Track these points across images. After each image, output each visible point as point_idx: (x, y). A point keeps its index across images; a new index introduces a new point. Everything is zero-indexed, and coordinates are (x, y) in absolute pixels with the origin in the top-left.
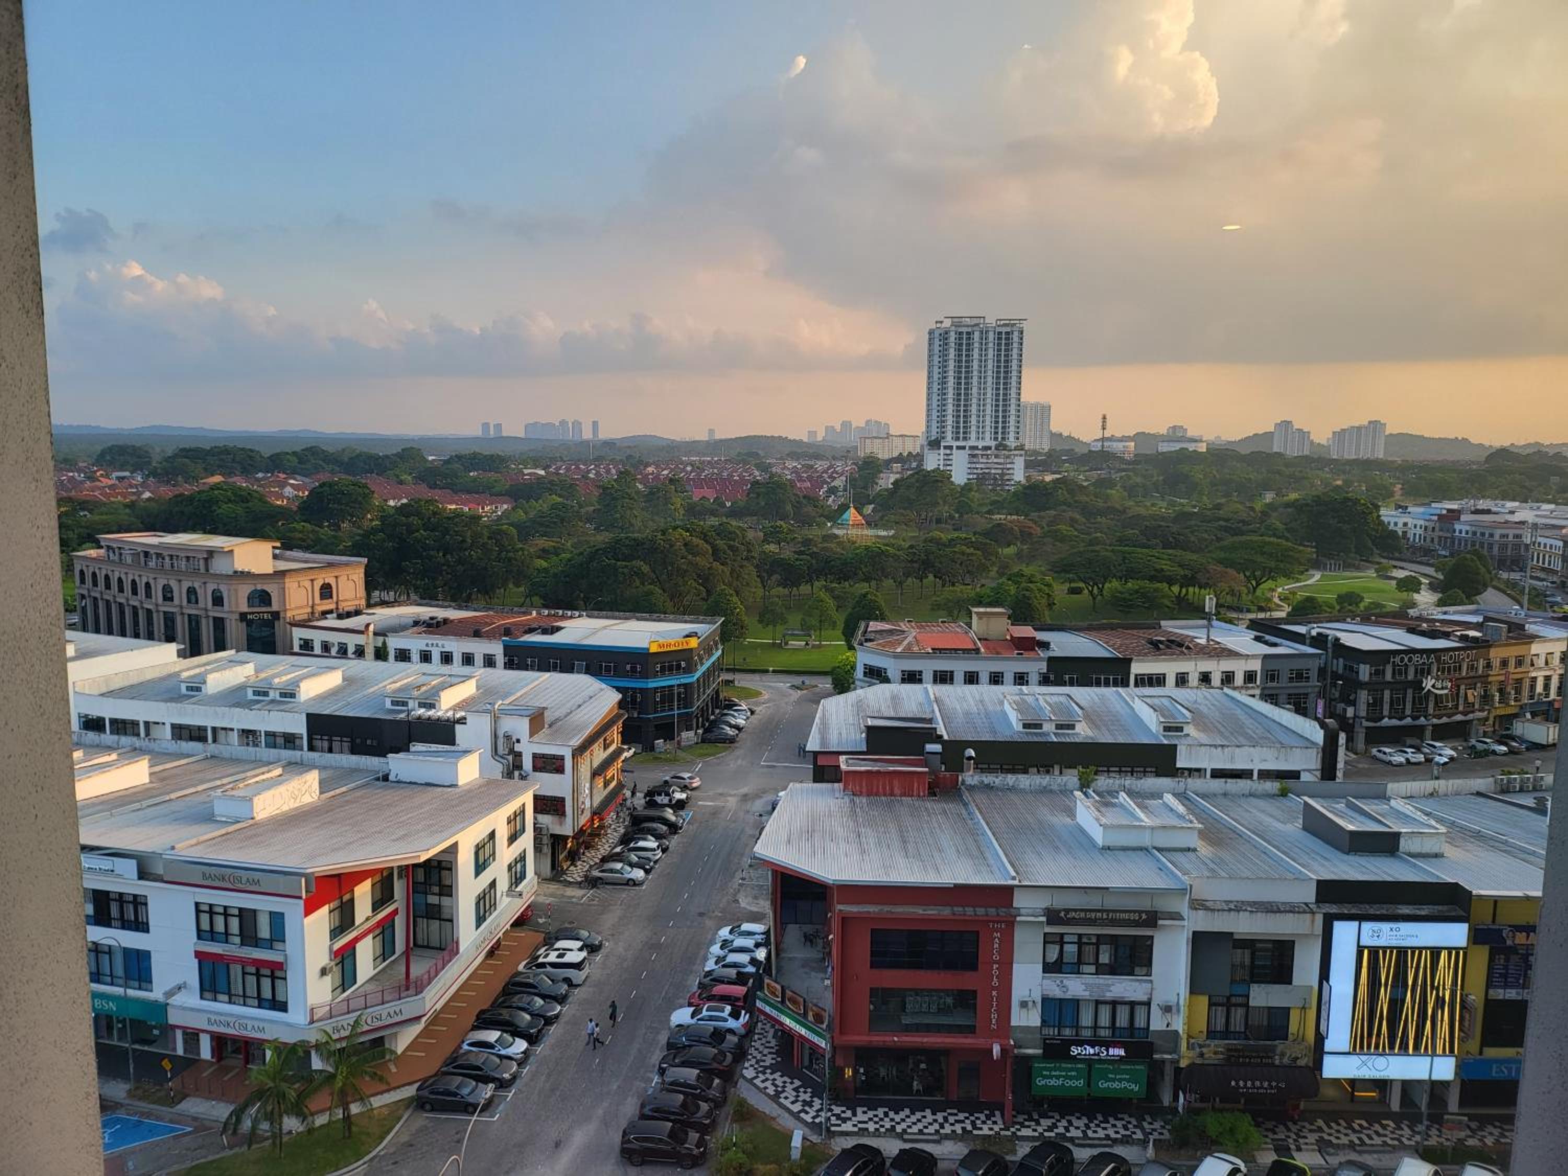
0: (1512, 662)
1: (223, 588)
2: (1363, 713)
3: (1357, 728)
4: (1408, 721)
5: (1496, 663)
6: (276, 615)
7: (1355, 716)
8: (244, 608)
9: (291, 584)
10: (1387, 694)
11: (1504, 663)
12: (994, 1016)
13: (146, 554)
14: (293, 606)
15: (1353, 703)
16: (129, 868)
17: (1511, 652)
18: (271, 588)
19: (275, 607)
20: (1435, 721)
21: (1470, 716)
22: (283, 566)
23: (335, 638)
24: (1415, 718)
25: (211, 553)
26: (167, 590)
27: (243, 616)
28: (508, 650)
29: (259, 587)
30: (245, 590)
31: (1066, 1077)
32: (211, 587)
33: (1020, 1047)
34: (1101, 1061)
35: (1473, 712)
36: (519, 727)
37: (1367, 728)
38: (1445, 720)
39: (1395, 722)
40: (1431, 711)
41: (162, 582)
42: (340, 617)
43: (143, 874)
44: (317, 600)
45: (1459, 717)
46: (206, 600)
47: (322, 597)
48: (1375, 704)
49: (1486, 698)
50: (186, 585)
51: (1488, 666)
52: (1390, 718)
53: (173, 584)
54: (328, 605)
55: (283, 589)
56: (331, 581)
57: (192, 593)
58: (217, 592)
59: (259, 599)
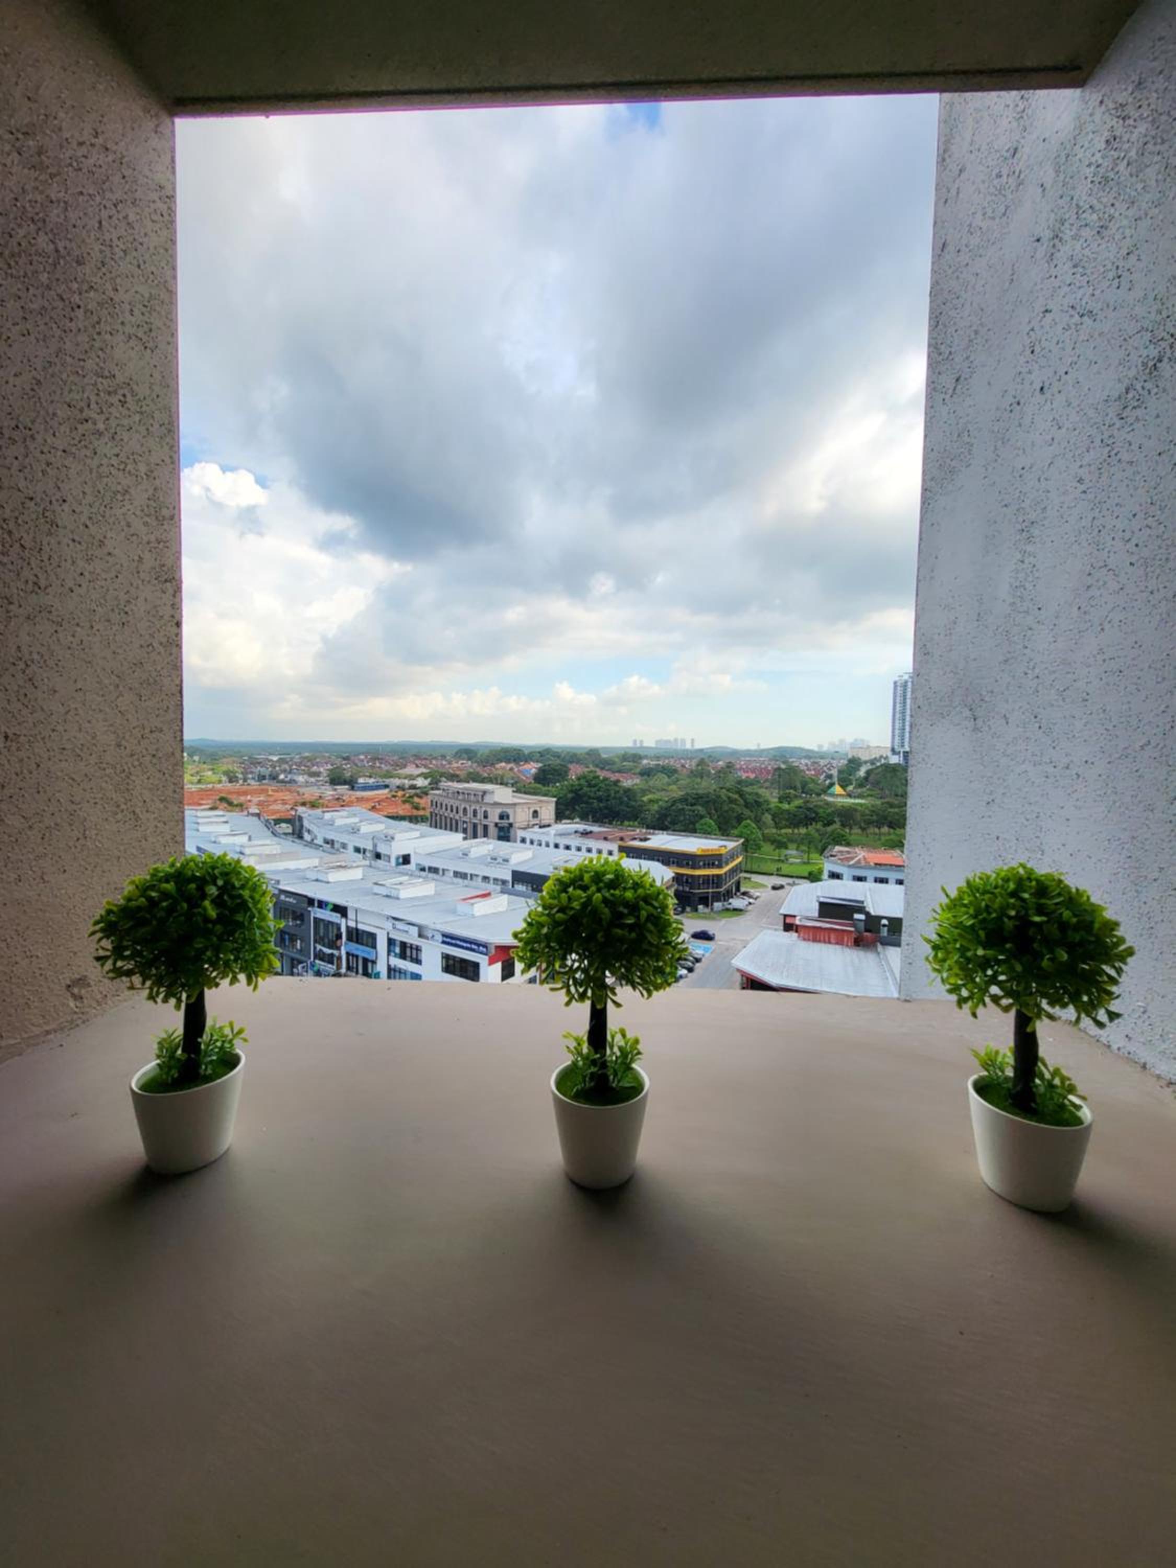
1: (489, 810)
6: (511, 825)
8: (497, 820)
9: (519, 810)
13: (458, 793)
14: (519, 820)
18: (510, 811)
19: (511, 820)
22: (516, 801)
23: (536, 837)
25: (485, 793)
26: (465, 810)
27: (496, 825)
28: (621, 847)
29: (504, 810)
30: (498, 811)
32: (483, 809)
41: (463, 806)
42: (540, 827)
44: (531, 819)
46: (480, 815)
47: (534, 817)
50: (473, 808)
53: (468, 807)
54: (536, 821)
55: (515, 812)
56: (538, 809)
57: (475, 812)
58: (486, 812)
59: (504, 816)
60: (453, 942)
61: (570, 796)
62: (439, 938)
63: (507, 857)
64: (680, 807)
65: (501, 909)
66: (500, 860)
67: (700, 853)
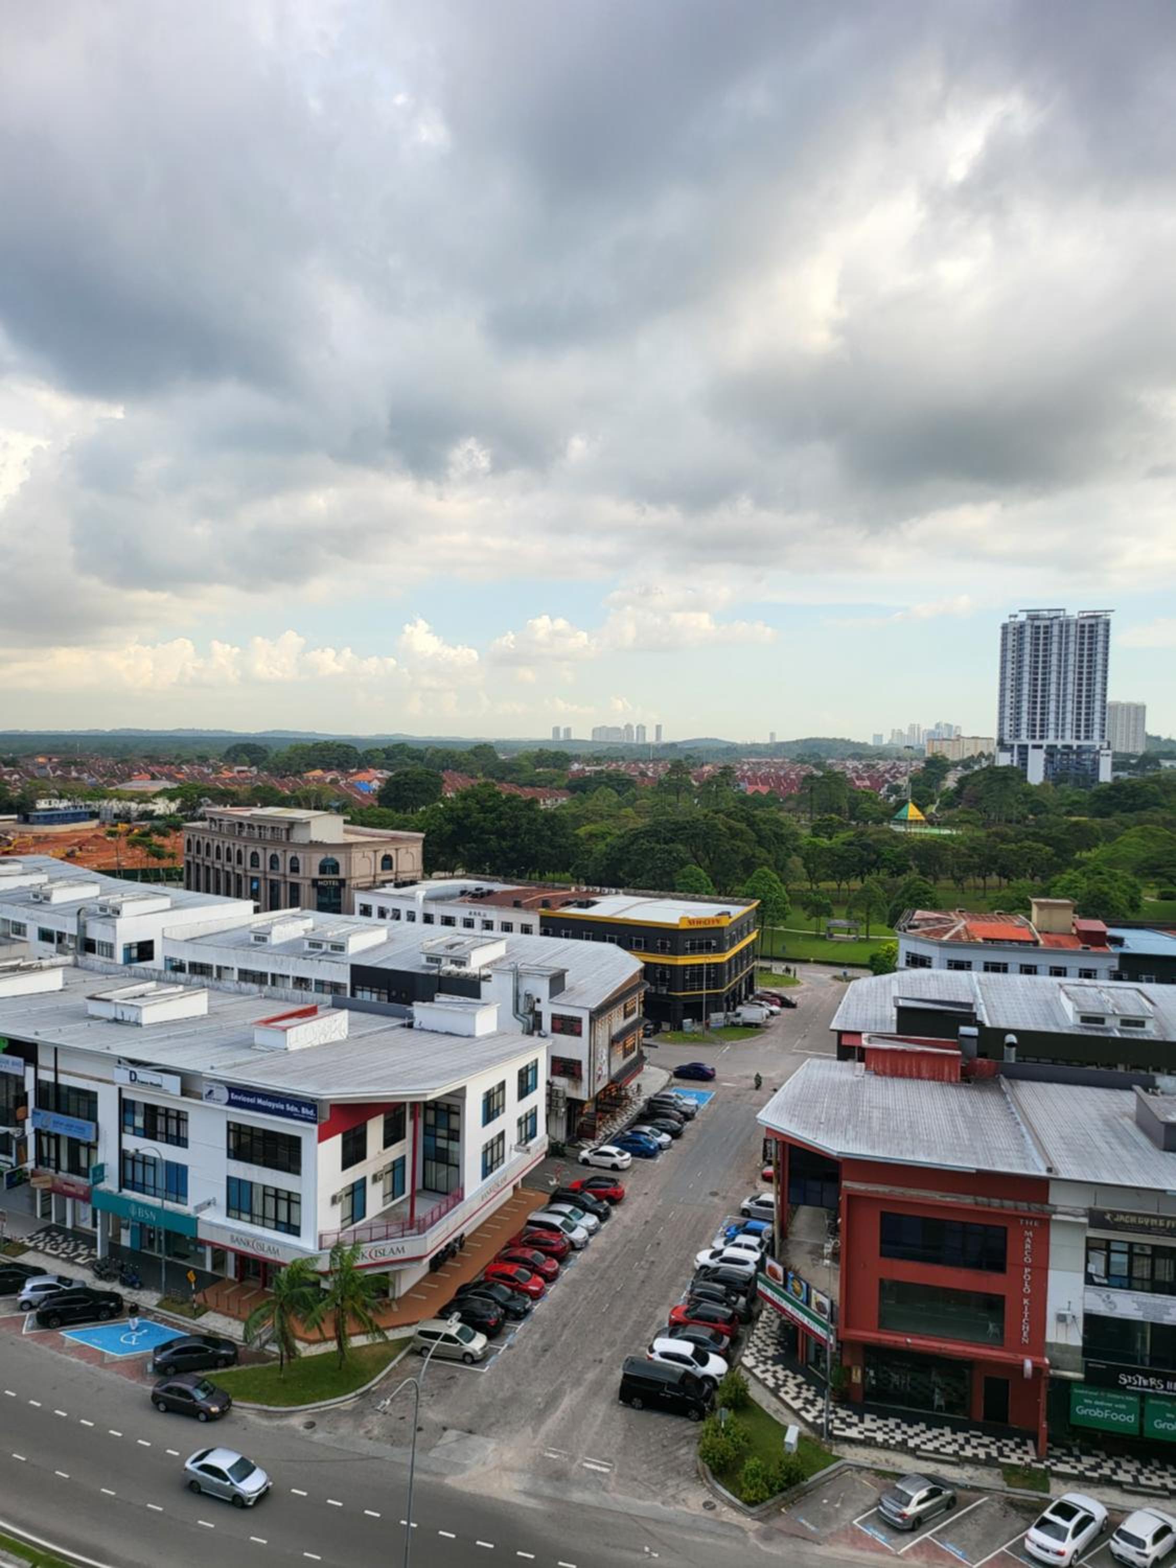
1: (300, 856)
6: (342, 882)
8: (316, 874)
9: (356, 855)
12: (1026, 1328)
13: (241, 825)
14: (357, 874)
16: (173, 1084)
18: (340, 858)
19: (342, 875)
22: (352, 839)
23: (389, 905)
25: (292, 824)
26: (254, 857)
27: (315, 882)
28: (544, 921)
29: (329, 856)
30: (318, 858)
31: (1114, 1410)
32: (290, 855)
33: (1057, 1368)
34: (1157, 1396)
36: (541, 988)
41: (251, 850)
42: (397, 886)
43: (185, 1092)
44: (379, 871)
46: (284, 866)
47: (383, 868)
50: (270, 852)
53: (260, 851)
54: (388, 875)
55: (349, 859)
56: (392, 853)
57: (274, 860)
58: (294, 860)
59: (330, 867)
60: (251, 1100)
61: (449, 828)
63: (339, 941)
64: (646, 845)
65: (339, 1038)
66: (326, 948)
67: (685, 926)
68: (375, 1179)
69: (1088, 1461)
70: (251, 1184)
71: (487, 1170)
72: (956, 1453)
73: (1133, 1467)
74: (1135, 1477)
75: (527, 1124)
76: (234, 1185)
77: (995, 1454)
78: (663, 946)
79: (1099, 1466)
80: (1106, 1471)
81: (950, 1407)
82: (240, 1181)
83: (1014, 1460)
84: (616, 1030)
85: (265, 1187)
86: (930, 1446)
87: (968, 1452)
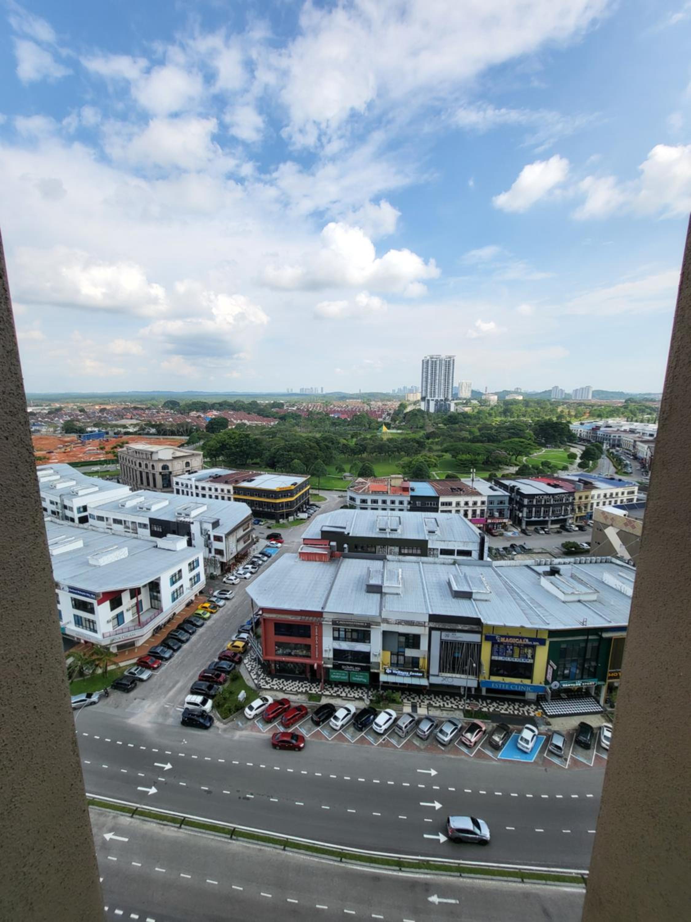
0: (584, 498)
1: (154, 464)
2: (525, 515)
3: (523, 521)
4: (542, 519)
5: (577, 498)
6: (170, 473)
7: (522, 517)
8: (161, 470)
9: (175, 462)
10: (534, 509)
11: (580, 498)
13: (136, 452)
14: (176, 469)
15: (522, 512)
17: (583, 494)
18: (169, 464)
19: (170, 470)
20: (553, 518)
21: (566, 517)
22: (176, 456)
23: (185, 482)
24: (544, 517)
25: (152, 452)
26: (140, 464)
27: (160, 473)
28: (234, 488)
29: (165, 464)
30: (161, 465)
32: (151, 464)
35: (567, 515)
37: (527, 521)
38: (556, 518)
39: (537, 519)
40: (550, 515)
41: (138, 461)
44: (184, 467)
45: (562, 517)
46: (150, 467)
47: (186, 466)
48: (529, 512)
49: (573, 510)
50: (145, 463)
51: (574, 499)
52: (535, 517)
54: (188, 469)
55: (173, 464)
56: (190, 461)
57: (146, 466)
58: (153, 466)
59: (165, 467)
60: (76, 592)
62: (67, 589)
63: (149, 507)
65: (123, 557)
66: (144, 509)
67: (278, 490)
68: (128, 610)
69: (336, 689)
70: (81, 617)
71: (174, 600)
72: (297, 691)
73: (347, 690)
74: (347, 695)
75: (195, 580)
76: (76, 618)
77: (308, 689)
78: (272, 496)
79: (338, 691)
80: (339, 693)
81: (300, 673)
82: (78, 616)
83: (313, 692)
84: (238, 537)
85: (85, 618)
86: (289, 689)
87: (300, 691)
